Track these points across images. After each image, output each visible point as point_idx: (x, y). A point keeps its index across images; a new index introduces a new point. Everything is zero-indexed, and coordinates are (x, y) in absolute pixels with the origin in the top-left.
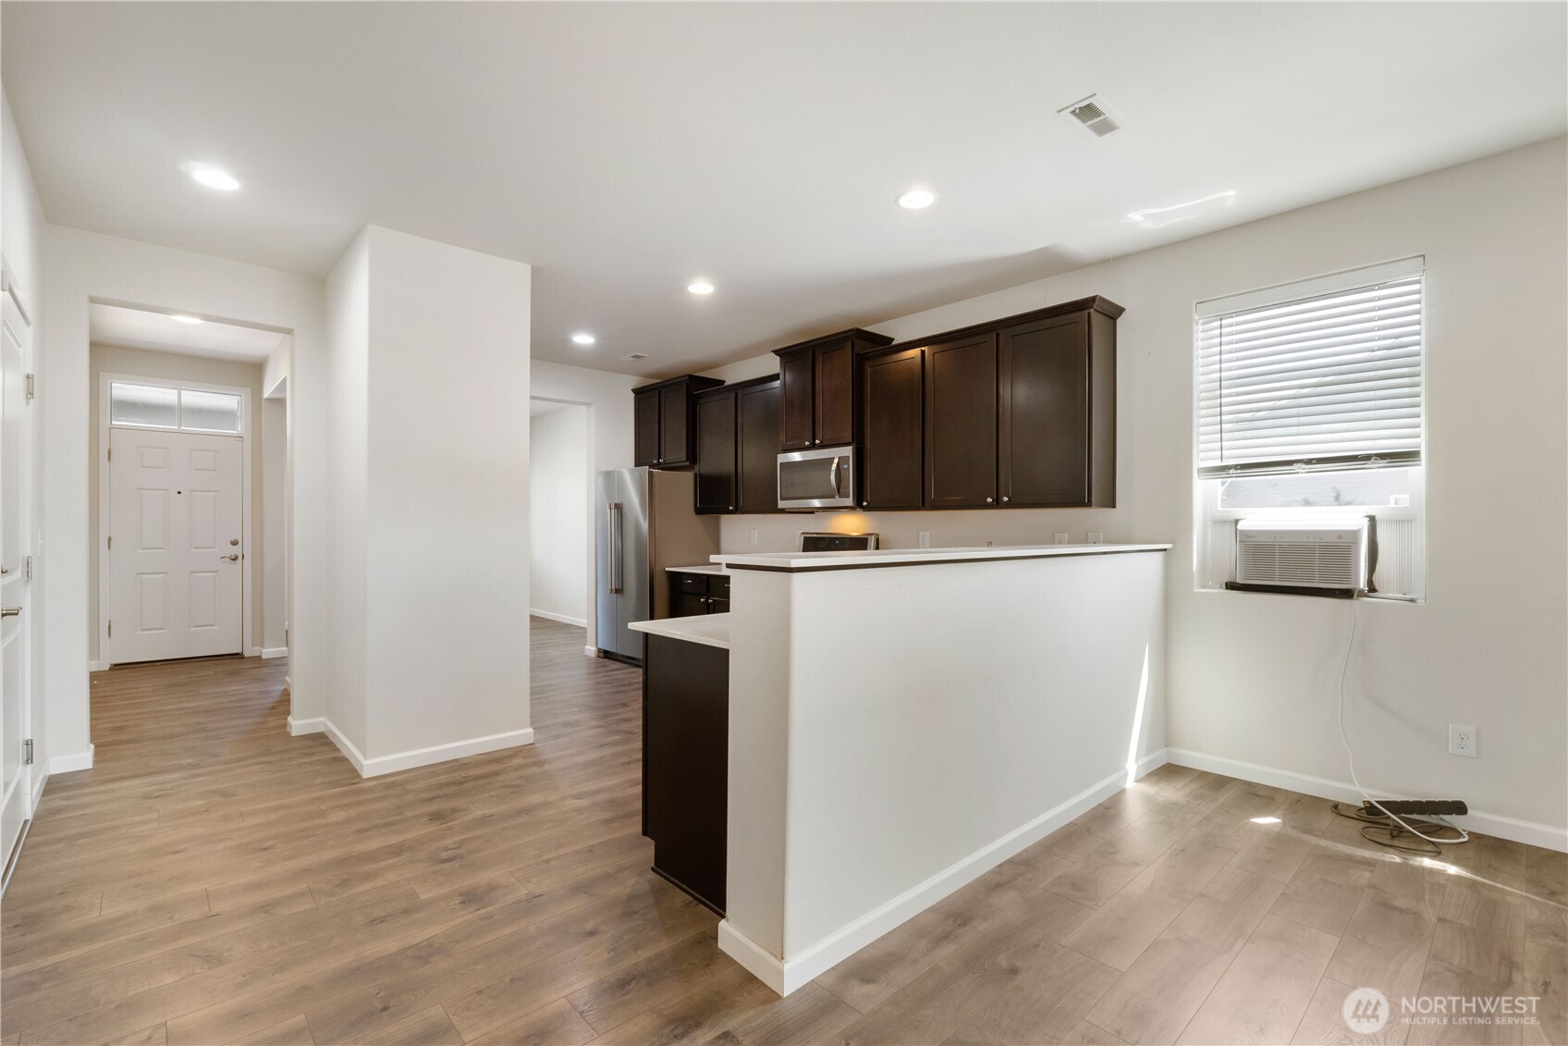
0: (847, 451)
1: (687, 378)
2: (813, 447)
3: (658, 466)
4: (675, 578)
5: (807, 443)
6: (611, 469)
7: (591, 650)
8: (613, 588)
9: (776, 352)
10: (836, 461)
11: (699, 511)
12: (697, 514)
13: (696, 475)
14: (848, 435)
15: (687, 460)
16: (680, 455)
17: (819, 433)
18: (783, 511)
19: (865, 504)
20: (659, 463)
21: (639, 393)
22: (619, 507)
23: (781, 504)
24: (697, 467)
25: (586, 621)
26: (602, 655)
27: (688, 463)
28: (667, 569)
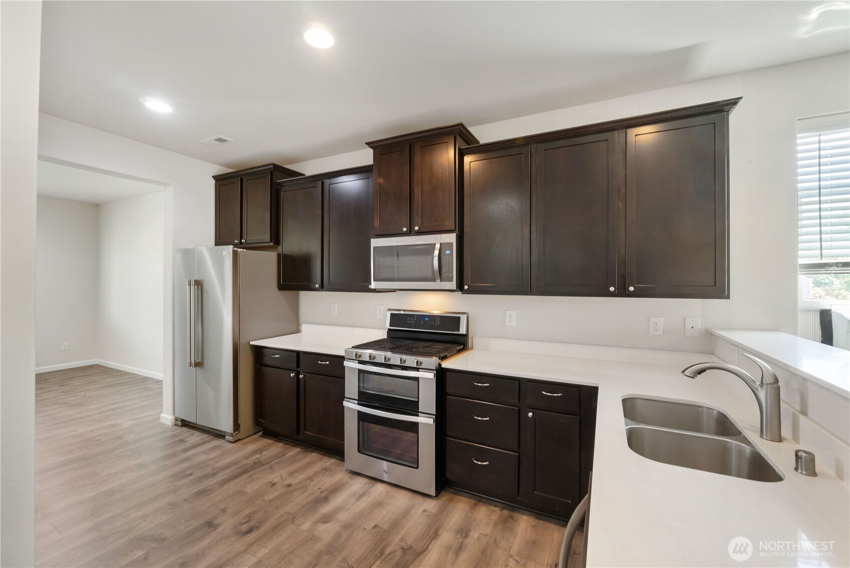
0: (451, 238)
1: (272, 166)
2: (410, 233)
3: (240, 245)
4: (259, 352)
5: (405, 229)
6: (189, 247)
7: (167, 418)
8: (193, 362)
9: (369, 144)
10: (438, 246)
11: (281, 287)
12: (279, 290)
13: (279, 255)
14: (450, 223)
15: (271, 241)
16: (265, 236)
17: (417, 218)
18: (374, 291)
19: (466, 287)
20: (241, 243)
21: (219, 179)
22: (199, 284)
23: (373, 285)
24: (280, 248)
25: (162, 375)
26: (179, 423)
27: (272, 244)
28: (252, 343)
